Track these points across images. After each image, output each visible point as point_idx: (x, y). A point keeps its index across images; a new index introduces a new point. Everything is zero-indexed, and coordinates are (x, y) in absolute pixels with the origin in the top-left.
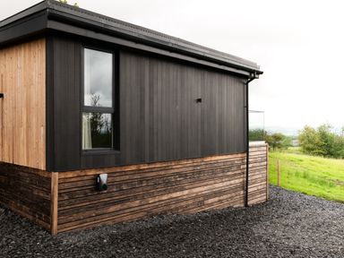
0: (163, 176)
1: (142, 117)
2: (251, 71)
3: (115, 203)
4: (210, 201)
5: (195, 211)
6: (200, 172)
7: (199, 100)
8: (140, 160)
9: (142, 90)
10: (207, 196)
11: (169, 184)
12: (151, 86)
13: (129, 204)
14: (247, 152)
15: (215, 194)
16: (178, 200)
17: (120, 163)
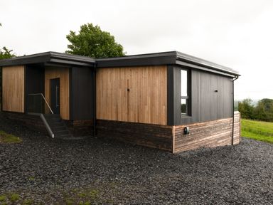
0: (204, 129)
1: (198, 101)
2: (236, 75)
3: (190, 141)
4: (219, 142)
5: (214, 146)
6: (216, 127)
7: (216, 91)
8: (198, 121)
9: (198, 87)
10: (219, 139)
11: (206, 133)
12: (201, 85)
13: (194, 141)
14: (233, 117)
15: (222, 138)
16: (209, 140)
17: (192, 122)
